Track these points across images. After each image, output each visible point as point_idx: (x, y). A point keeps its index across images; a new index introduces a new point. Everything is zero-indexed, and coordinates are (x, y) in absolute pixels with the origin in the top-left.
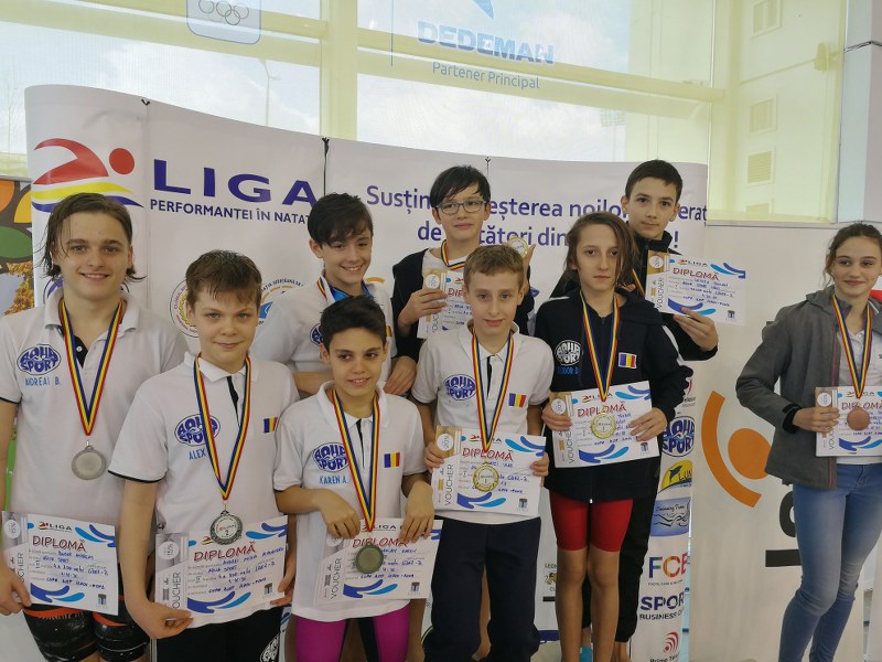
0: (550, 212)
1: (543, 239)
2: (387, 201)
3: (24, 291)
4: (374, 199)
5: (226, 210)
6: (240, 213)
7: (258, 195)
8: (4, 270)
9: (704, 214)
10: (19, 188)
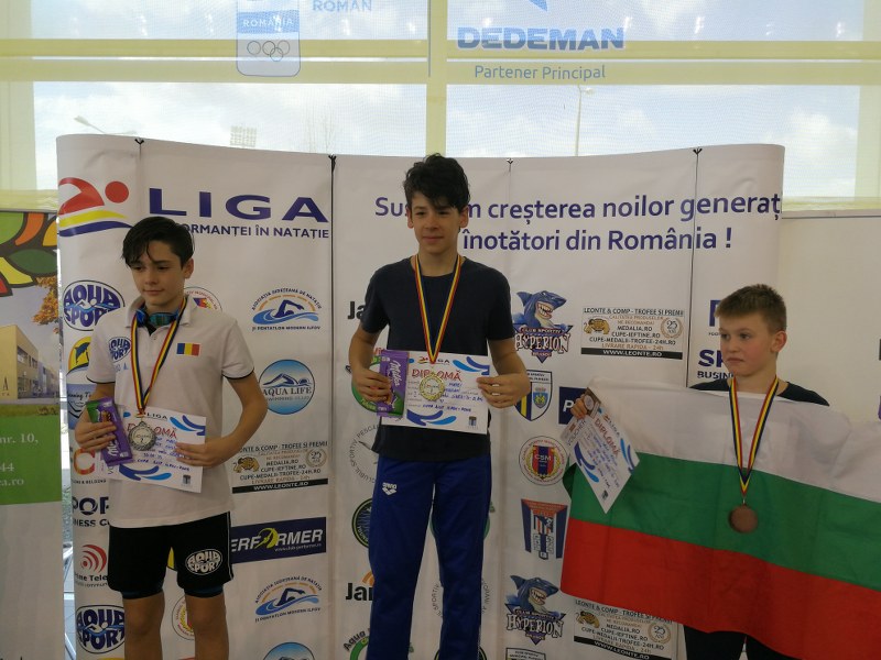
0: (581, 213)
1: (573, 243)
2: (397, 211)
3: (50, 299)
4: (383, 210)
5: (223, 228)
6: (239, 231)
8: (35, 283)
9: (775, 204)
10: (47, 219)
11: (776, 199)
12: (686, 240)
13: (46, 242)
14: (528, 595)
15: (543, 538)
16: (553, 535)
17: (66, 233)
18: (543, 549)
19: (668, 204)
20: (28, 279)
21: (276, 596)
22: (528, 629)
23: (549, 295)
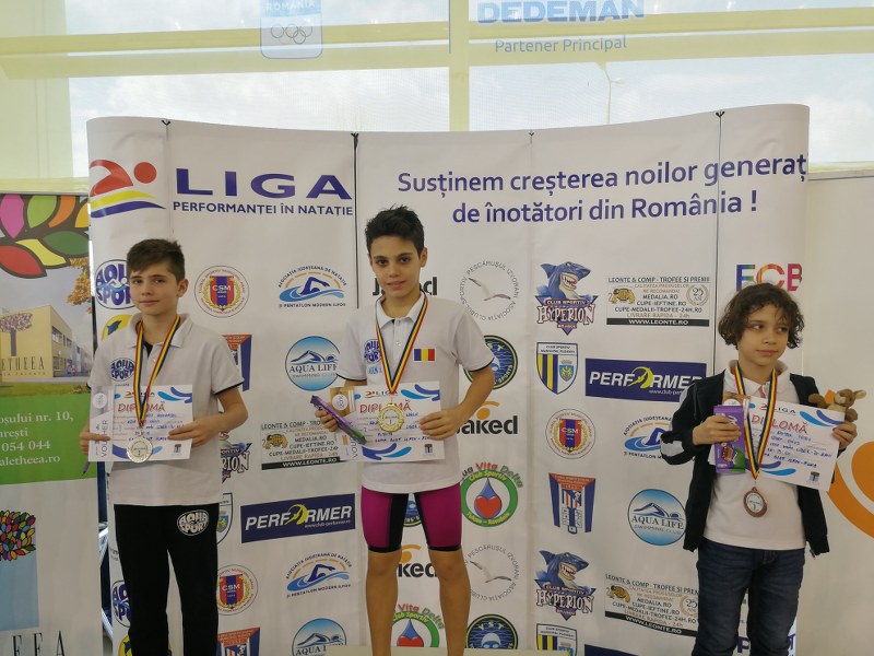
0: (604, 183)
1: (596, 213)
2: (419, 186)
3: (82, 279)
4: (405, 186)
5: (249, 206)
6: (264, 209)
7: (282, 191)
8: (68, 264)
9: (801, 165)
10: (79, 201)
11: (802, 160)
12: (710, 205)
13: (79, 224)
14: (557, 571)
15: (572, 512)
16: (581, 509)
17: (97, 214)
18: (572, 523)
19: (691, 169)
20: (62, 260)
21: (307, 572)
22: (558, 604)
23: (573, 266)
